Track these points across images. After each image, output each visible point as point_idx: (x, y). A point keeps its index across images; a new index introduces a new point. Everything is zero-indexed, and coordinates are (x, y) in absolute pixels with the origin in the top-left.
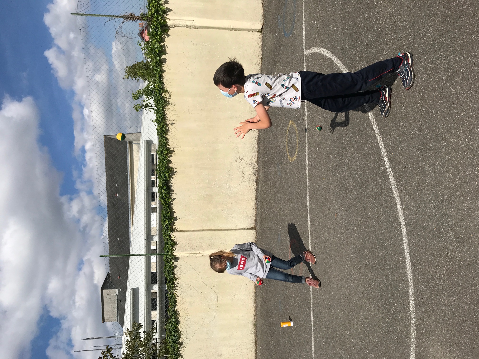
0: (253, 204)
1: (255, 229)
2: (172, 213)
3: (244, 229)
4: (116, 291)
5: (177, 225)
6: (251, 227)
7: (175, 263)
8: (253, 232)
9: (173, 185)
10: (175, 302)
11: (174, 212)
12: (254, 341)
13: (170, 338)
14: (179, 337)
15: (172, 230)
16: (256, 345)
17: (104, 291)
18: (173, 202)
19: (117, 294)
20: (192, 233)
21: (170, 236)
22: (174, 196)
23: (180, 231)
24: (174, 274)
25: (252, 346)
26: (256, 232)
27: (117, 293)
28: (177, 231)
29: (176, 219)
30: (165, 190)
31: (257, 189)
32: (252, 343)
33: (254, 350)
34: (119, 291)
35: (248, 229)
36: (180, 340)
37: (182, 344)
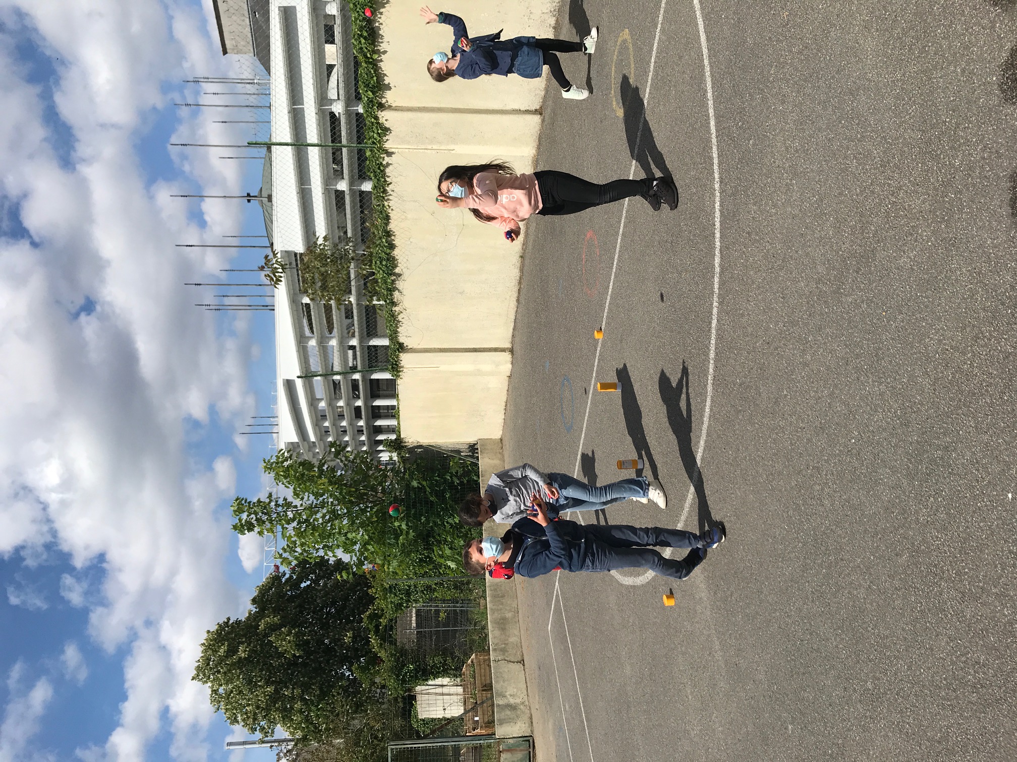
1: (541, 114)
2: (380, 76)
3: (520, 112)
5: (390, 97)
6: (533, 109)
7: (387, 159)
8: (537, 119)
9: (381, 27)
11: (385, 75)
12: (518, 278)
14: (395, 266)
15: (381, 106)
16: (520, 283)
18: (383, 57)
20: (419, 115)
21: (376, 118)
22: (383, 47)
23: (396, 108)
25: (513, 284)
26: (543, 121)
28: (390, 107)
29: (388, 87)
30: (365, 38)
32: (514, 281)
33: (516, 289)
35: (527, 112)
36: (397, 270)
37: (399, 275)
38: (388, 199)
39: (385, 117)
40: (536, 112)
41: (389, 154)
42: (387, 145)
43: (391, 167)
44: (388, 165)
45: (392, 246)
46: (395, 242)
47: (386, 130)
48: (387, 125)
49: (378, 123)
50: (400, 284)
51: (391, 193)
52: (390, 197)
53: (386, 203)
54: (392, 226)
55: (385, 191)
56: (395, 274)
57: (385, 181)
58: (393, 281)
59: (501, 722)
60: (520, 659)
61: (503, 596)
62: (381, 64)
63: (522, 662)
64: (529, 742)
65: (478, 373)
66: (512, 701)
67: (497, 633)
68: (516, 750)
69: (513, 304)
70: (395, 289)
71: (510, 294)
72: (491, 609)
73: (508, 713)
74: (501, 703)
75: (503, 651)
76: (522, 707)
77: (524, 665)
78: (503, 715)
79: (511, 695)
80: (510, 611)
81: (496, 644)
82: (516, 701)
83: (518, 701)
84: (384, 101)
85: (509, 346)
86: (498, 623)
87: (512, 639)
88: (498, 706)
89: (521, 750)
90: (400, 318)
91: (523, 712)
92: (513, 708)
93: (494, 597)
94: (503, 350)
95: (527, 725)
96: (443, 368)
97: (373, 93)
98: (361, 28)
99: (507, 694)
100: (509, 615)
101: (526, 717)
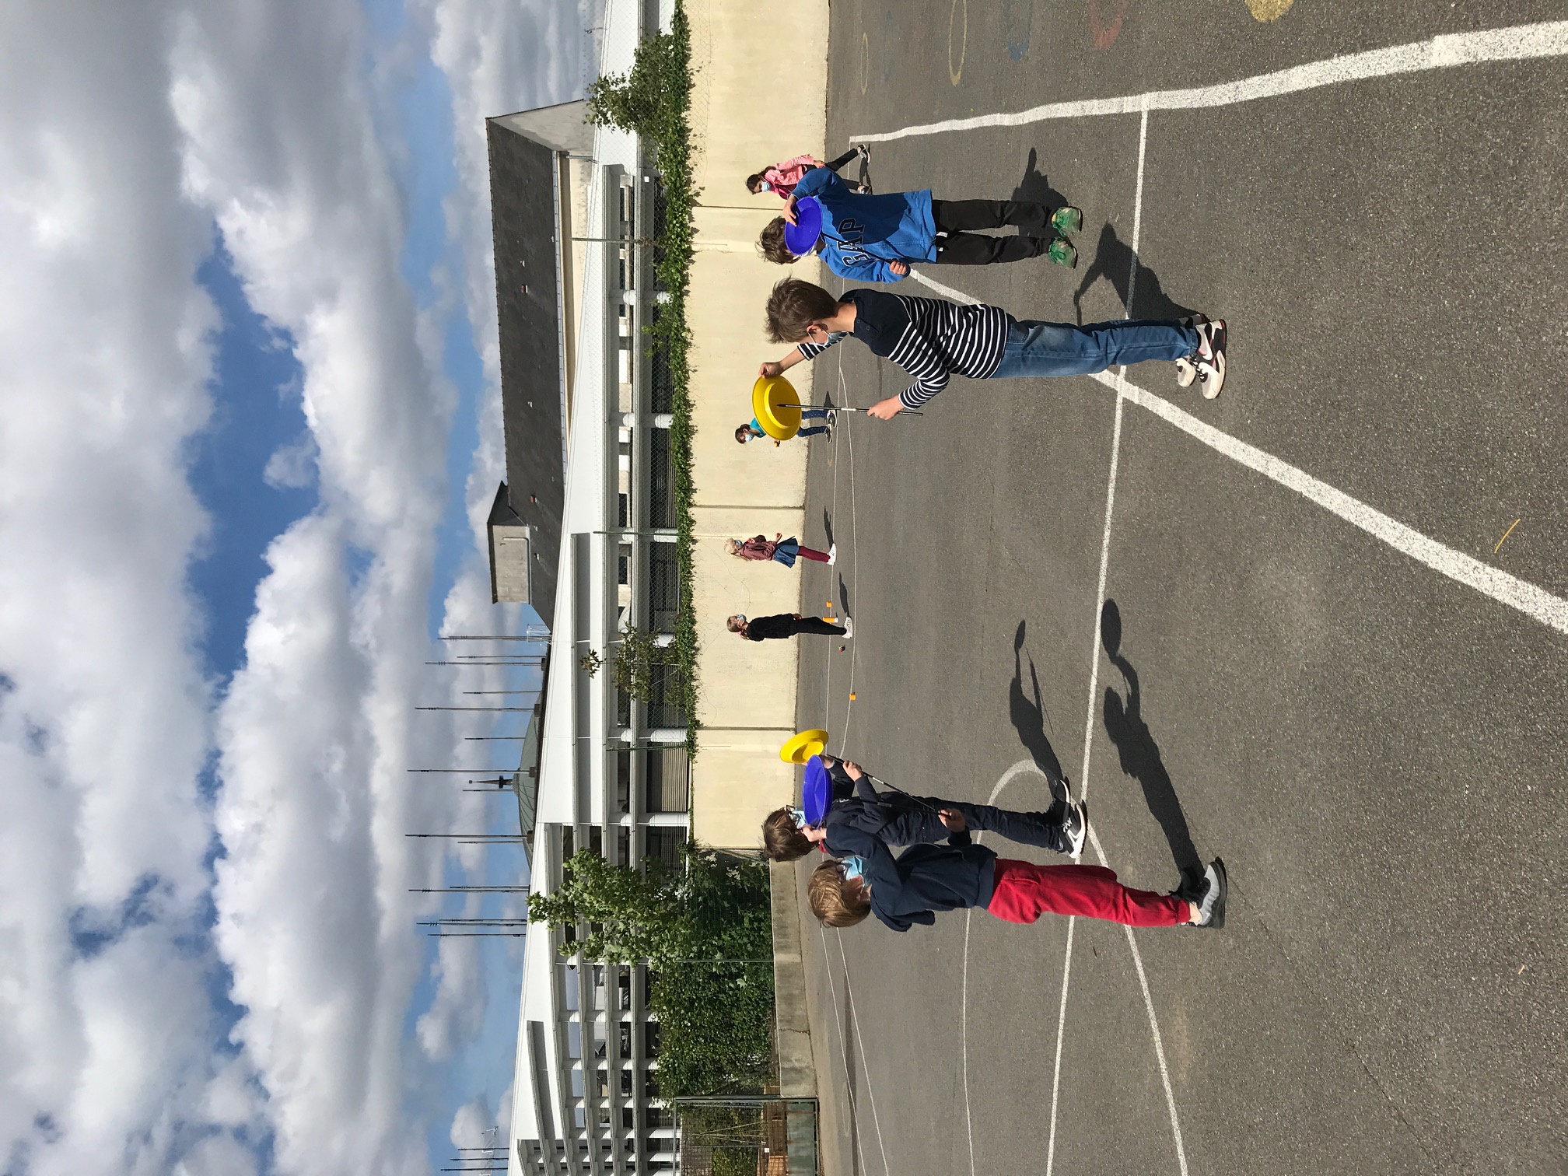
0: (802, 475)
1: (804, 509)
2: (691, 483)
3: (789, 508)
4: (526, 531)
5: (695, 498)
7: (692, 547)
8: (801, 512)
9: (692, 447)
10: (691, 595)
11: (693, 482)
12: (796, 653)
13: (682, 641)
14: (695, 641)
15: (690, 505)
16: (798, 658)
17: (496, 529)
18: (692, 469)
19: (527, 539)
20: (716, 510)
21: (686, 513)
22: (692, 462)
23: (700, 506)
24: (690, 560)
25: (793, 659)
26: (805, 513)
27: (528, 536)
28: (695, 505)
29: (695, 491)
30: (681, 454)
31: (808, 457)
33: (795, 664)
34: (532, 532)
35: (794, 508)
36: (696, 645)
37: (698, 649)
38: (692, 580)
39: (691, 511)
40: (800, 508)
41: (694, 542)
42: (692, 534)
43: (694, 553)
44: (693, 551)
45: (694, 622)
46: (697, 618)
47: (693, 521)
48: (693, 518)
49: (687, 516)
50: (698, 659)
51: (694, 574)
52: (693, 578)
53: (690, 583)
54: (693, 604)
55: (689, 572)
56: (694, 648)
57: (690, 564)
58: (693, 655)
59: (786, 1083)
60: (806, 1029)
61: (790, 976)
62: (691, 474)
63: (808, 1032)
64: (814, 1104)
65: (766, 755)
66: (797, 1065)
67: (783, 1006)
68: (801, 1112)
69: (794, 679)
70: (695, 663)
71: (790, 669)
72: (779, 987)
73: (793, 1075)
74: (786, 1066)
75: (789, 1022)
76: (807, 1070)
77: (809, 1034)
78: (788, 1077)
79: (796, 1060)
80: (797, 989)
81: (783, 1016)
82: (801, 1065)
83: (803, 1065)
84: (691, 501)
85: (792, 726)
86: (785, 998)
87: (798, 1013)
88: (783, 1068)
89: (806, 1113)
90: (697, 692)
91: (809, 1076)
92: (798, 1071)
93: (780, 976)
94: (788, 729)
95: (812, 1086)
96: (734, 747)
97: (685, 493)
98: (679, 447)
99: (792, 1059)
100: (796, 992)
101: (811, 1080)
